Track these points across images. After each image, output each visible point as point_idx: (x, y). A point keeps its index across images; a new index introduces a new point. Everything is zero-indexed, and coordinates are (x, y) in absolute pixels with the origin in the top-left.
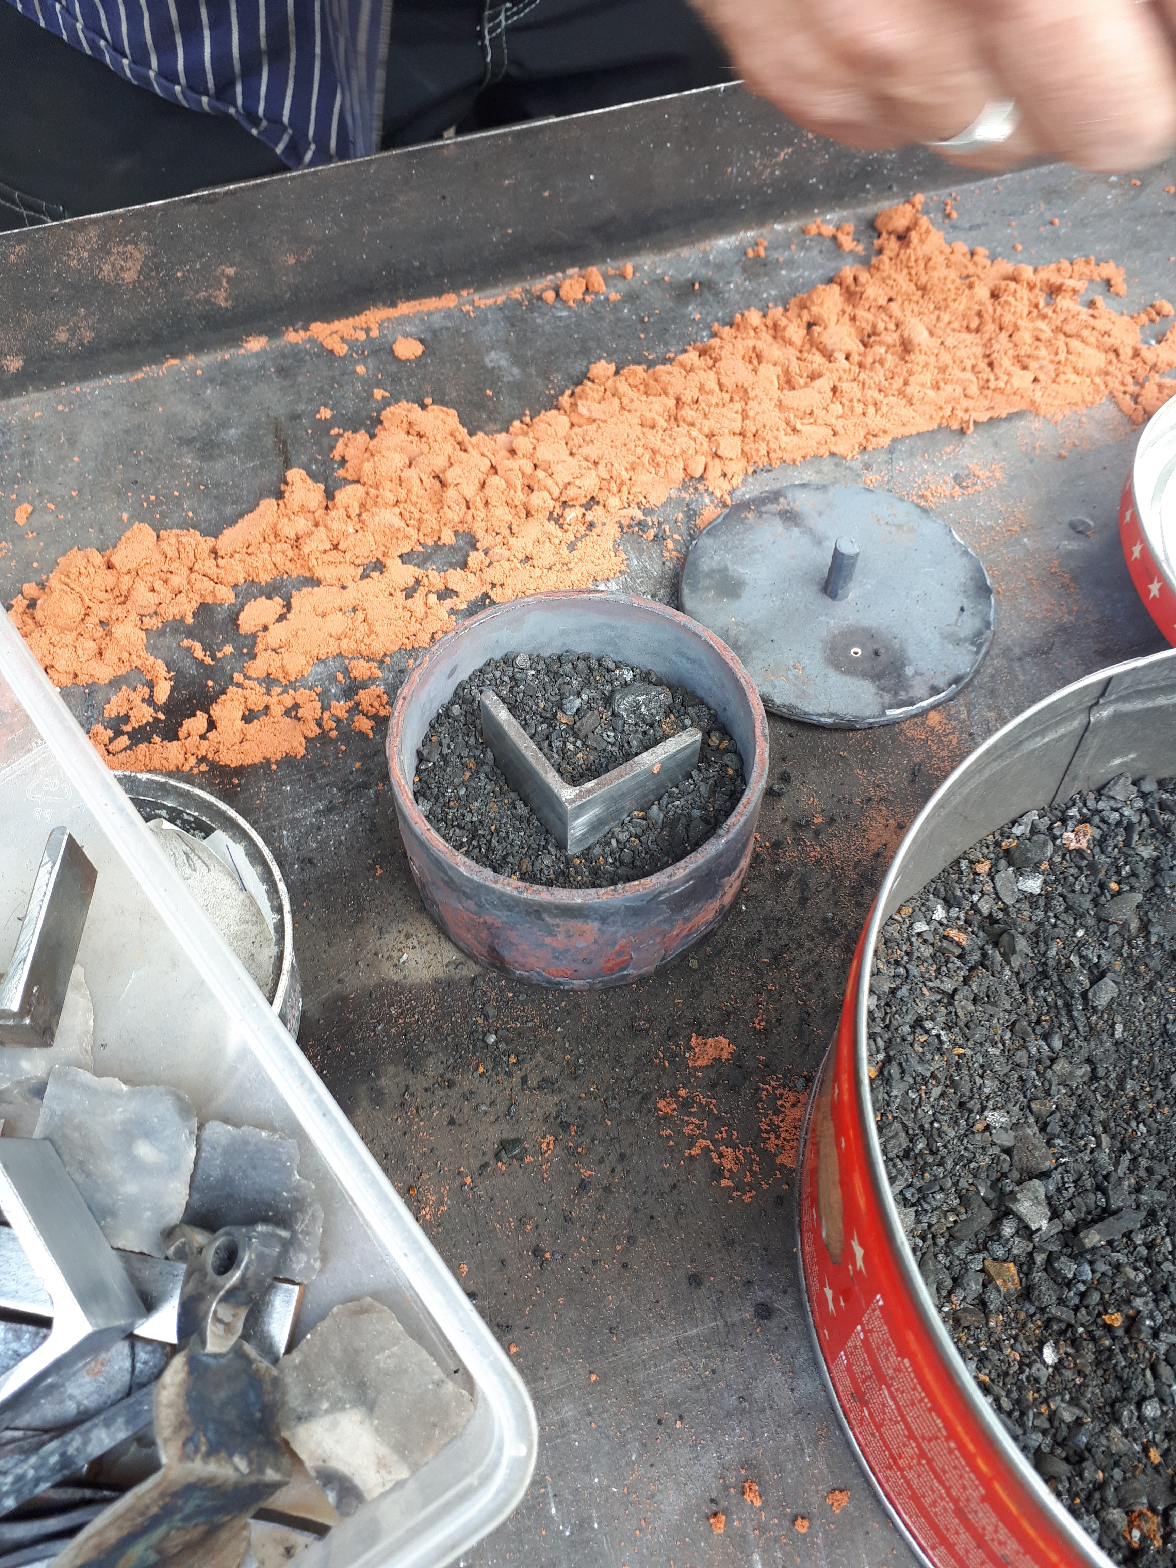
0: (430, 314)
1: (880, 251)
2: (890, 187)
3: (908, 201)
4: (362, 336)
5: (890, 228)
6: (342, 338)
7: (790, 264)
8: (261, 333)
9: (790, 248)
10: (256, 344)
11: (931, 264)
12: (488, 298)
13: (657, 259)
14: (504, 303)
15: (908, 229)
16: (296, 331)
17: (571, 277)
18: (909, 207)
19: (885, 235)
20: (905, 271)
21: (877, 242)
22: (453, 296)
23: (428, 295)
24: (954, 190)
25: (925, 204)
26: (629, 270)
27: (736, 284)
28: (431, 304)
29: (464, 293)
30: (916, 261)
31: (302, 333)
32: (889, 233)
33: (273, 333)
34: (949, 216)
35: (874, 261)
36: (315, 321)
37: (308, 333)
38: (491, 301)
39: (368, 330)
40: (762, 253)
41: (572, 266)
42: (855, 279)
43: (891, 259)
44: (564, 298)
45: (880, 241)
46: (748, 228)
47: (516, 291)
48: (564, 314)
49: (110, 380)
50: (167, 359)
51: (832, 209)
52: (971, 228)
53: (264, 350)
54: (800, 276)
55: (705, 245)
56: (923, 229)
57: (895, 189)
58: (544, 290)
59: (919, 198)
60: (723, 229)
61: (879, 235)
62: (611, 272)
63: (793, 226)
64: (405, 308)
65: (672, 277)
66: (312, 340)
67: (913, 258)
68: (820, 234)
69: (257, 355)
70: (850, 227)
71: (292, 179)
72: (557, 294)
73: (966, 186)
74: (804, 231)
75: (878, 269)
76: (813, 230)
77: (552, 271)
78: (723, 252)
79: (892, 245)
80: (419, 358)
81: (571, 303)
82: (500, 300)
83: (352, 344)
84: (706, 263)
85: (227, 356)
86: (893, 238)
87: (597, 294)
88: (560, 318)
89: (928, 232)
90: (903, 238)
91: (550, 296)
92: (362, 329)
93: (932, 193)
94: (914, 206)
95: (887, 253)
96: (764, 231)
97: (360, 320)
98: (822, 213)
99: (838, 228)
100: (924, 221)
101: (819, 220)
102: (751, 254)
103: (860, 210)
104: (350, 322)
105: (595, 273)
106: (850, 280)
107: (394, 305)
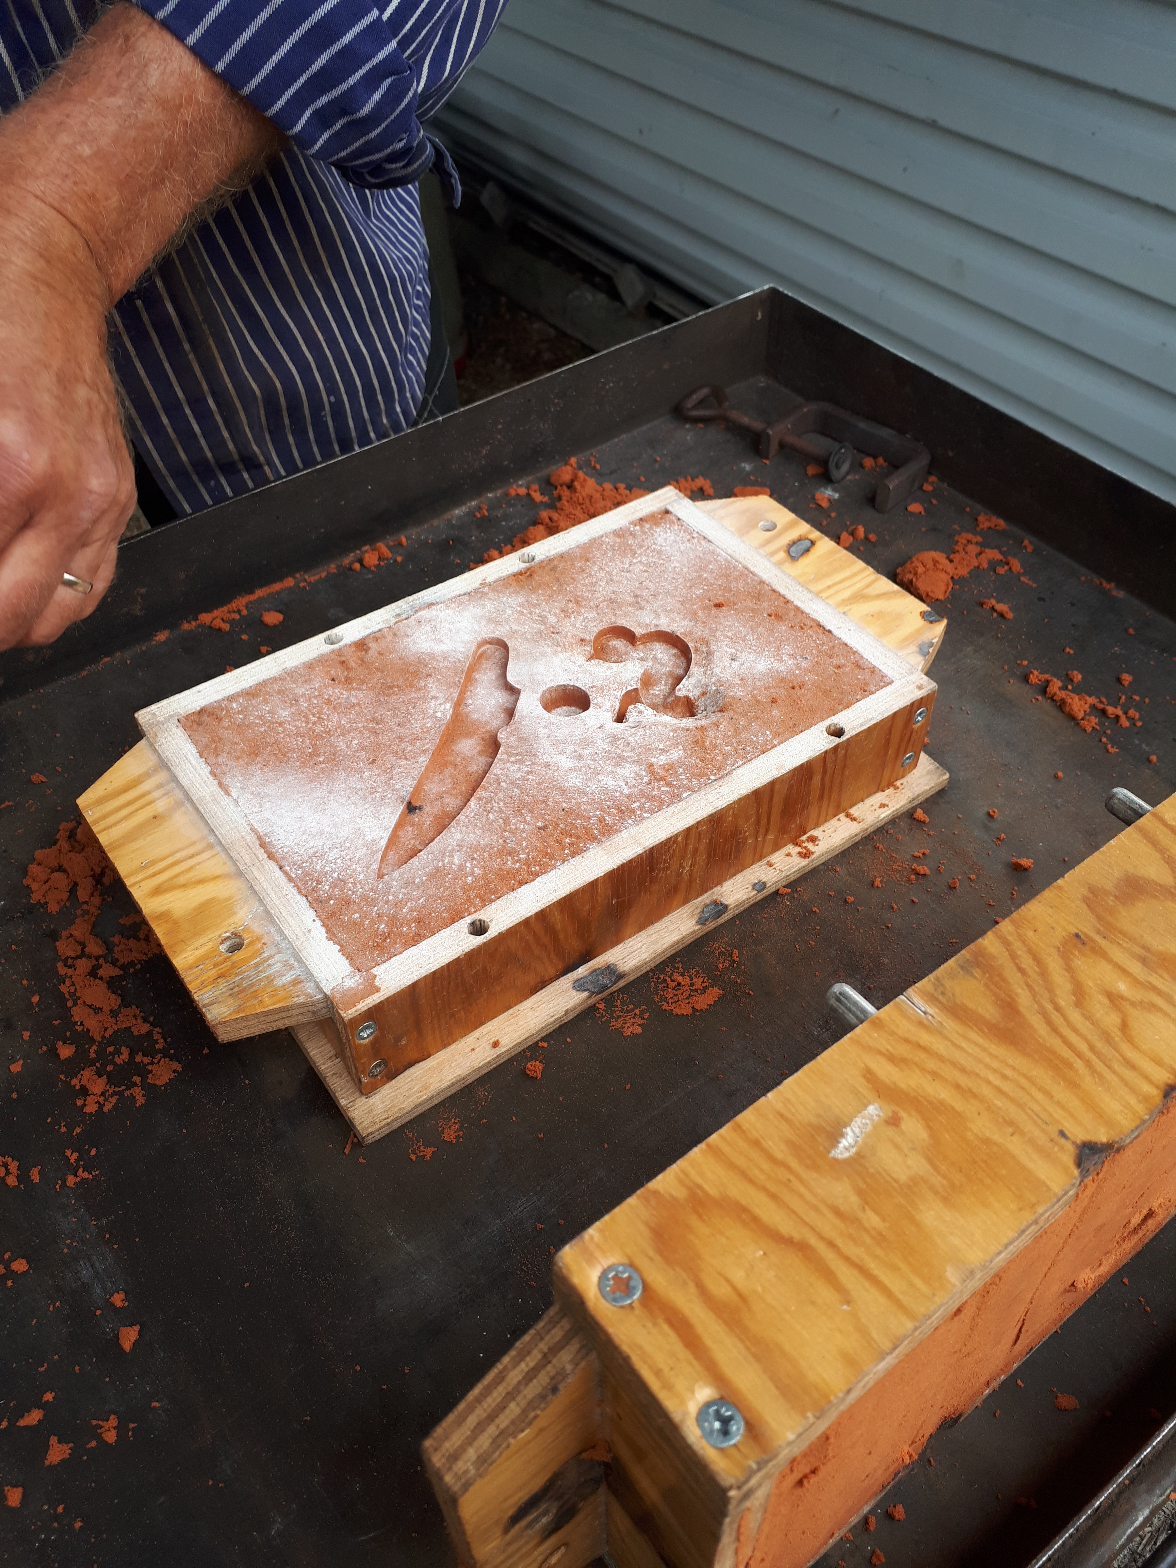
0: (278, 593)
1: (560, 498)
2: (554, 458)
3: (566, 464)
4: (237, 617)
5: (561, 482)
6: (222, 619)
7: (506, 517)
8: (165, 629)
9: (501, 506)
10: (162, 636)
11: (593, 500)
12: (314, 575)
13: (419, 530)
14: (327, 576)
15: (572, 481)
16: (189, 622)
17: (366, 551)
18: (569, 468)
19: (559, 487)
20: (579, 508)
21: (555, 493)
22: (290, 579)
23: (274, 581)
24: (594, 451)
25: (578, 463)
26: (404, 540)
27: (476, 537)
28: (277, 587)
29: (298, 575)
30: (583, 499)
31: (194, 623)
32: (561, 486)
33: (172, 626)
34: (594, 468)
35: (558, 505)
36: (201, 613)
37: (198, 622)
38: (317, 577)
39: (239, 612)
40: (486, 513)
41: (365, 545)
42: (550, 519)
43: (568, 501)
44: (367, 566)
45: (558, 491)
46: (474, 499)
47: (333, 568)
48: (370, 576)
49: (63, 681)
50: (102, 659)
51: (521, 478)
52: (611, 473)
53: (168, 639)
54: (515, 524)
55: (447, 516)
56: (582, 479)
57: (557, 457)
58: (352, 563)
59: (573, 460)
60: (457, 503)
61: (556, 488)
62: (391, 543)
63: (499, 493)
64: (260, 593)
65: (432, 539)
66: (202, 626)
67: (580, 498)
68: (518, 495)
69: (165, 643)
70: (535, 486)
71: (180, 524)
72: (362, 565)
73: (599, 448)
74: (507, 494)
75: (562, 510)
76: (513, 492)
77: (352, 550)
78: (459, 517)
79: (566, 493)
80: (281, 623)
81: (373, 568)
82: (324, 574)
83: (232, 622)
84: (452, 527)
85: (144, 648)
86: (565, 487)
87: (387, 559)
88: (369, 579)
89: (585, 480)
90: (570, 486)
91: (357, 566)
92: (234, 612)
93: (580, 456)
94: (571, 466)
95: (564, 498)
96: (483, 499)
97: (234, 605)
98: (516, 481)
99: (528, 488)
100: (581, 474)
101: (515, 487)
102: (479, 515)
103: (539, 475)
104: (225, 609)
105: (381, 546)
106: (547, 520)
107: (252, 592)
